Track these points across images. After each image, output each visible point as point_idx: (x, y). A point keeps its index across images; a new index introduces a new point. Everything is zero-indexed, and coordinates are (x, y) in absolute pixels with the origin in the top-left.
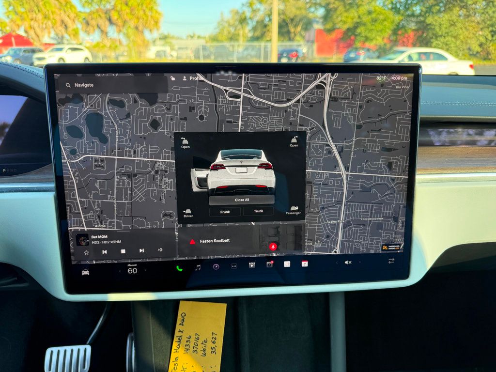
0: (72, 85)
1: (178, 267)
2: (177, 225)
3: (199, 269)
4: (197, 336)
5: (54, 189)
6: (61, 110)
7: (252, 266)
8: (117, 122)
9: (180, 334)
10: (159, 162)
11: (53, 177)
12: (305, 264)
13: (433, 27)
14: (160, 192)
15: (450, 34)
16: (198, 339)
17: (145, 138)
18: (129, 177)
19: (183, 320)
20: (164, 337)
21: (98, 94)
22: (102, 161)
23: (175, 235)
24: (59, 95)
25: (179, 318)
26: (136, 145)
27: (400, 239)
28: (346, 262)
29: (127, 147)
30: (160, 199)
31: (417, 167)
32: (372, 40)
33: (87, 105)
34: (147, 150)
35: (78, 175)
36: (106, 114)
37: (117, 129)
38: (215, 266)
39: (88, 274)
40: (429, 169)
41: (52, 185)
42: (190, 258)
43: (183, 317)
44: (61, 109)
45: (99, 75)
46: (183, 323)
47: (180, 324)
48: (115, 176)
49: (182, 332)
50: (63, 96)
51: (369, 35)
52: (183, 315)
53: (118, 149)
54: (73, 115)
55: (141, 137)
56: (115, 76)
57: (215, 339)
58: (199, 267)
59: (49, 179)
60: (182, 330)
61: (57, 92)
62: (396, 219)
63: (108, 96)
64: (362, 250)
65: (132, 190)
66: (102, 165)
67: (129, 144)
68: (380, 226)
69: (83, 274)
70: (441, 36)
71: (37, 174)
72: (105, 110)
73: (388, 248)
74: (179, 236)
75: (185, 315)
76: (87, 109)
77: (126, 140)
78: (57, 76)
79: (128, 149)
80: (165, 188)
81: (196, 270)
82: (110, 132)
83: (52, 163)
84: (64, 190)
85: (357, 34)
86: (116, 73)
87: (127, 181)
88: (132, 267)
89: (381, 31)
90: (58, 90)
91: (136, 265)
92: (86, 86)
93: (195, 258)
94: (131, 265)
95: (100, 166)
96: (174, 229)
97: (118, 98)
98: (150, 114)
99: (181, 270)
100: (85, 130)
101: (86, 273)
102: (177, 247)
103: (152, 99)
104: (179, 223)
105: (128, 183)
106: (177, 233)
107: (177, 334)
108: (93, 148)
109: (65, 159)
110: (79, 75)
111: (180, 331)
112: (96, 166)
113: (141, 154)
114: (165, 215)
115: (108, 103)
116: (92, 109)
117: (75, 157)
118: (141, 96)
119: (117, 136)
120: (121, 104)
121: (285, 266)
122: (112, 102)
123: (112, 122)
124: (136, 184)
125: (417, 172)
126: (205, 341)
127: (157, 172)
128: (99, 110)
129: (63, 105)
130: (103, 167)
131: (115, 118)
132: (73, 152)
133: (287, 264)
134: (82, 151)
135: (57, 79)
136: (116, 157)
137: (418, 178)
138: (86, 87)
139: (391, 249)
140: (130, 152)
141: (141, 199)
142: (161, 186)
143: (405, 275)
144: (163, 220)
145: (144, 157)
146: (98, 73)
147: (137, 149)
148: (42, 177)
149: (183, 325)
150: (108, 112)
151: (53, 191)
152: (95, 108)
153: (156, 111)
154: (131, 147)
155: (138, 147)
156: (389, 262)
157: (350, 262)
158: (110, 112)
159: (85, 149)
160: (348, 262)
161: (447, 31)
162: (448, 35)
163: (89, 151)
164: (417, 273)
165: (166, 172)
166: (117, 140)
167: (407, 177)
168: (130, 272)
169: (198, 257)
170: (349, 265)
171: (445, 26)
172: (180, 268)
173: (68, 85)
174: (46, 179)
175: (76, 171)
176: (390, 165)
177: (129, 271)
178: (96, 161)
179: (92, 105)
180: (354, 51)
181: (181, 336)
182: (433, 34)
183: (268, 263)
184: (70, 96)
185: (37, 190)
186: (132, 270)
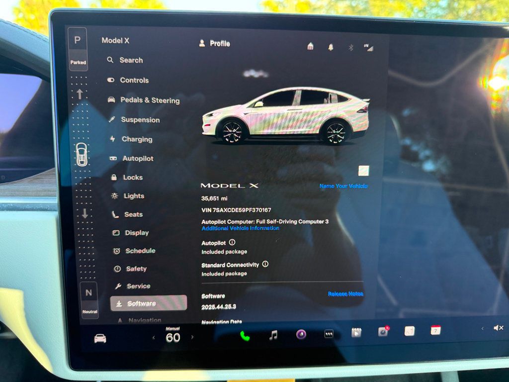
1: (242, 334)
3: (276, 337)
5: (57, 207)
7: (356, 334)
11: (56, 188)
12: (436, 331)
28: (496, 328)
38: (300, 332)
39: (105, 341)
41: (55, 201)
58: (275, 335)
59: (48, 191)
69: (96, 341)
81: (271, 338)
83: (54, 166)
88: (173, 332)
91: (178, 329)
94: (171, 329)
99: (247, 338)
101: (100, 339)
121: (407, 334)
133: (410, 331)
148: (38, 187)
151: (55, 210)
157: (501, 328)
160: (499, 328)
168: (170, 339)
170: (500, 331)
172: (246, 335)
174: (45, 191)
177: (167, 337)
183: (380, 329)
185: (30, 207)
186: (173, 336)
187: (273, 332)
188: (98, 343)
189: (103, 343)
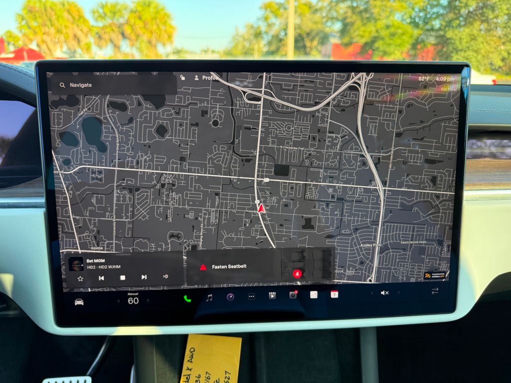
0: (67, 85)
1: (185, 297)
2: (185, 248)
3: (211, 300)
4: (208, 375)
5: (44, 205)
6: (54, 114)
7: (272, 296)
8: (118, 128)
9: (188, 372)
10: (166, 174)
11: (43, 190)
12: (334, 295)
13: (453, 41)
14: (166, 209)
15: (471, 48)
16: (208, 378)
17: (149, 147)
18: (131, 191)
19: (192, 357)
20: (170, 375)
21: (96, 95)
22: (100, 172)
23: (183, 259)
24: (52, 97)
25: (188, 353)
26: (140, 154)
27: (445, 266)
28: (383, 293)
29: (129, 156)
30: (167, 218)
31: (465, 182)
32: (390, 54)
33: (83, 108)
34: (152, 160)
35: (72, 189)
36: (106, 118)
37: (117, 136)
38: (230, 296)
39: (83, 304)
40: (477, 184)
41: (42, 200)
42: (200, 287)
43: (191, 352)
44: (54, 112)
45: (98, 74)
46: (191, 359)
47: (188, 361)
48: (115, 191)
49: (191, 370)
50: (56, 98)
52: (192, 350)
53: (119, 159)
54: (67, 120)
55: (145, 146)
56: (116, 75)
57: (229, 379)
58: (210, 298)
59: (38, 193)
60: (190, 368)
61: (49, 92)
62: (440, 243)
63: (108, 97)
64: (402, 279)
65: (133, 206)
66: (99, 177)
67: (130, 153)
68: (421, 250)
69: (76, 304)
70: (461, 50)
71: (25, 187)
72: (105, 114)
73: (432, 276)
74: (187, 262)
75: (194, 351)
76: (83, 112)
77: (128, 149)
78: (49, 74)
79: (130, 159)
80: (173, 205)
81: (207, 300)
82: (110, 139)
83: (42, 175)
84: (55, 206)
85: (374, 48)
86: (117, 71)
87: (128, 196)
88: (133, 297)
89: (399, 45)
90: (51, 90)
91: (137, 294)
92: (83, 86)
93: (206, 287)
94: (132, 294)
95: (97, 179)
96: (182, 252)
97: (119, 100)
98: (156, 118)
99: (189, 301)
100: (81, 136)
101: (79, 302)
102: (185, 273)
103: (158, 101)
104: (188, 246)
105: (130, 198)
106: (185, 258)
107: (185, 372)
108: (90, 157)
109: (57, 170)
110: (76, 74)
111: (188, 369)
112: (93, 179)
113: (145, 165)
114: (172, 236)
115: (108, 106)
116: (90, 113)
117: (69, 168)
118: (146, 97)
119: (118, 144)
120: (122, 107)
121: (312, 297)
122: (113, 105)
123: (112, 128)
124: (138, 199)
125: (465, 188)
126: (217, 381)
127: (163, 186)
128: (97, 114)
129: (56, 108)
130: (100, 180)
131: (115, 123)
132: (67, 163)
133: (314, 295)
134: (77, 161)
135: (50, 79)
136: (117, 168)
137: (467, 194)
138: (83, 87)
139: (434, 277)
140: (132, 162)
141: (145, 216)
142: (167, 202)
143: (452, 308)
144: (169, 241)
145: (149, 168)
146: (97, 72)
147: (141, 158)
148: (31, 190)
149: (191, 362)
150: (108, 116)
151: (43, 207)
152: (93, 112)
153: (163, 115)
154: (134, 157)
155: (142, 157)
156: (432, 293)
157: (387, 293)
158: (110, 116)
159: (81, 158)
160: (385, 293)
161: (468, 45)
162: (469, 50)
163: (85, 161)
164: (465, 305)
165: (174, 185)
166: (118, 149)
167: (454, 193)
168: (131, 302)
169: (209, 285)
170: (386, 295)
171: (465, 40)
172: (188, 298)
173: (62, 85)
174: (36, 193)
175: (70, 184)
176: (434, 180)
177: (129, 301)
178: (93, 172)
179: (89, 108)
181: (189, 375)
182: (454, 49)
183: (291, 293)
184: (65, 97)
185: (25, 205)
186: (133, 300)
187: (209, 296)
188: (77, 305)
189: (81, 305)
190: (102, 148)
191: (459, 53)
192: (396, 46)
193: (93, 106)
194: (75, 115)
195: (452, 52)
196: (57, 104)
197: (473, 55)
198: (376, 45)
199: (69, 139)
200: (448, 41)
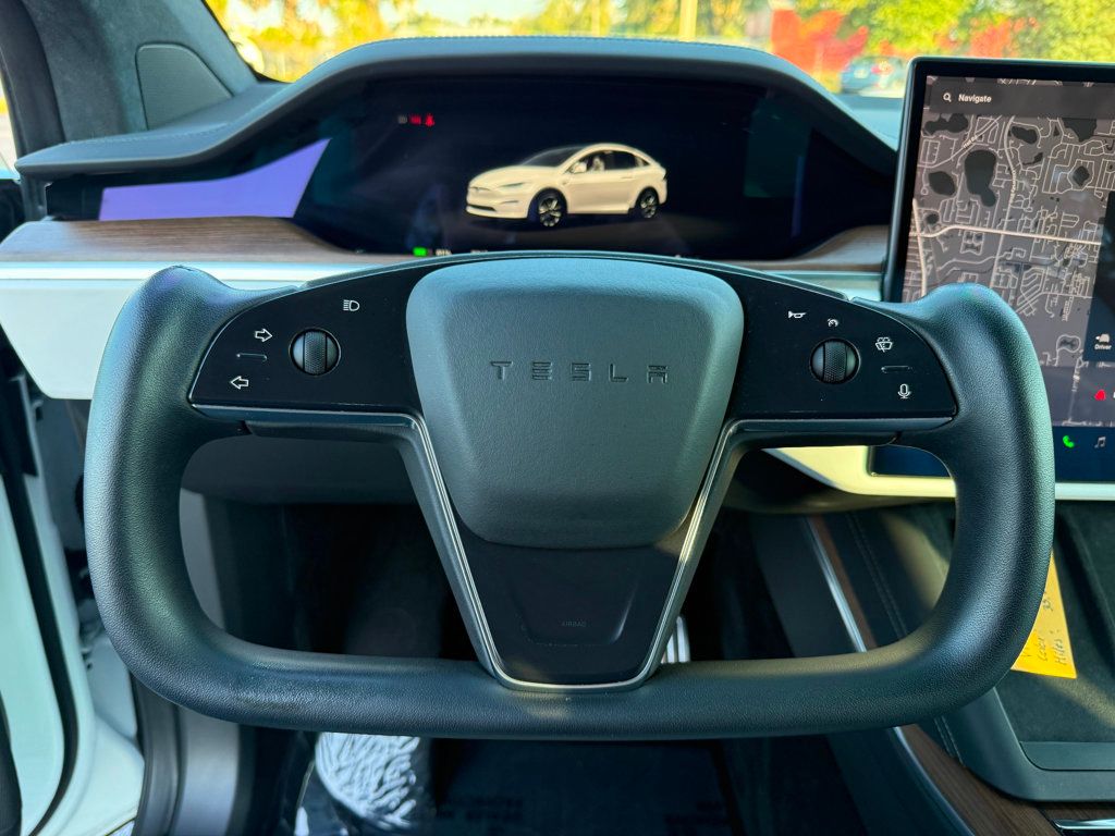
0: (955, 97)
1: (1066, 439)
2: (1080, 363)
3: (1102, 445)
6: (927, 143)
8: (1018, 169)
10: (1074, 244)
13: (1057, 12)
14: (1063, 299)
15: (1099, 29)
17: (1058, 200)
18: (1018, 269)
21: (996, 116)
22: (979, 237)
23: (1072, 380)
24: (929, 115)
26: (1042, 211)
29: (1026, 214)
30: (1062, 313)
32: (908, 38)
33: (972, 135)
34: (1057, 221)
35: (932, 262)
36: (1003, 153)
37: (1014, 182)
42: (1090, 424)
44: (927, 140)
45: (1003, 81)
48: (995, 268)
50: (935, 118)
51: (903, 27)
53: (1010, 218)
54: (945, 153)
55: (1052, 198)
56: (1030, 85)
58: (1102, 442)
61: (926, 108)
63: (1012, 120)
65: (1017, 293)
66: (976, 245)
67: (1030, 208)
70: (1075, 34)
72: (1002, 146)
74: (1079, 384)
76: (972, 141)
77: (1027, 202)
78: (931, 79)
79: (1026, 218)
80: (1074, 293)
81: (1096, 446)
82: (1002, 186)
84: (902, 287)
85: (875, 22)
86: (1032, 79)
87: (1012, 276)
89: (932, 18)
90: (929, 105)
92: (977, 99)
93: (1099, 424)
95: (972, 247)
96: (1074, 368)
97: (1027, 125)
98: (1075, 157)
99: (1070, 445)
100: (960, 180)
102: (1073, 401)
103: (1084, 130)
104: (1085, 359)
105: (1014, 280)
106: (1076, 378)
108: (968, 213)
109: (915, 230)
110: (970, 80)
112: (967, 247)
113: (1046, 229)
114: (1064, 343)
115: (1009, 134)
116: (982, 144)
117: (934, 229)
118: (1068, 123)
119: (1013, 195)
120: (1029, 136)
122: (1017, 132)
123: (1009, 169)
124: (1026, 282)
127: (1066, 262)
128: (990, 145)
129: (932, 133)
130: (978, 249)
131: (1015, 161)
132: (932, 219)
134: (947, 217)
135: (931, 86)
136: (1004, 232)
138: (977, 102)
140: (1028, 222)
141: (1030, 310)
142: (1067, 289)
144: (1058, 351)
145: (1051, 233)
146: (1003, 77)
147: (1042, 218)
150: (1006, 149)
152: (985, 142)
153: (1088, 151)
154: (1031, 215)
155: (1044, 215)
158: (1009, 151)
159: (954, 214)
161: (1092, 21)
162: (1094, 33)
163: (960, 219)
165: (1081, 262)
166: (1011, 201)
169: (1104, 423)
171: (1088, 9)
172: (1070, 440)
173: (947, 97)
175: (930, 254)
178: (969, 237)
179: (981, 137)
180: (865, 63)
182: (1058, 29)
184: (947, 117)
187: (1101, 439)
190: (989, 200)
191: (1069, 40)
192: (926, 19)
193: (987, 133)
194: (959, 145)
195: (1053, 38)
196: (934, 128)
197: (1102, 46)
198: (879, 15)
199: (942, 183)
200: (1047, 12)
